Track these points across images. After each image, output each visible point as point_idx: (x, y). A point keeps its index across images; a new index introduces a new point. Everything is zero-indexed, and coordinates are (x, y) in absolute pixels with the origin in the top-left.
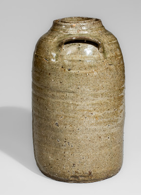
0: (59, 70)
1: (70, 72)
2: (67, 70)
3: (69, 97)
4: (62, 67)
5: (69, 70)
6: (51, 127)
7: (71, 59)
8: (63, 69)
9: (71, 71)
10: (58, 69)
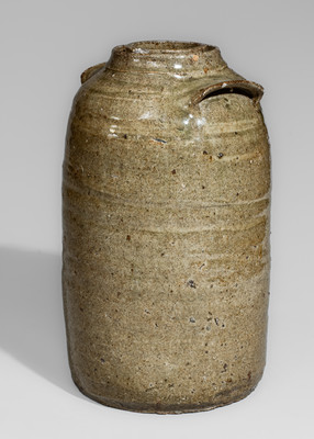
0: (198, 159)
1: (221, 160)
2: (215, 158)
3: (219, 216)
4: (205, 153)
5: (220, 157)
6: (175, 292)
7: (219, 132)
8: (206, 157)
9: (225, 158)
10: (195, 157)
